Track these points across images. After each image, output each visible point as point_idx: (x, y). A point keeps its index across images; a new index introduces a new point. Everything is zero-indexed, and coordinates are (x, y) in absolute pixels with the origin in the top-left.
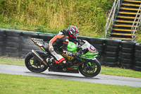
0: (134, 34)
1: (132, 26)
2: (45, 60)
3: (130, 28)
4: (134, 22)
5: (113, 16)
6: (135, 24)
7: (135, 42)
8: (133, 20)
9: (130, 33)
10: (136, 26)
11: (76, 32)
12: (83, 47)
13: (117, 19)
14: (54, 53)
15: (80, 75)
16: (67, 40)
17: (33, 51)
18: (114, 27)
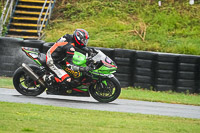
0: (40, 31)
1: (38, 19)
2: (41, 78)
3: (35, 22)
4: (41, 14)
5: (11, 4)
6: (43, 17)
7: (43, 41)
8: (39, 10)
9: (35, 28)
10: (44, 19)
11: (86, 38)
12: (96, 59)
13: (18, 9)
14: (54, 68)
15: (91, 99)
16: (72, 49)
17: (24, 65)
18: (12, 21)
